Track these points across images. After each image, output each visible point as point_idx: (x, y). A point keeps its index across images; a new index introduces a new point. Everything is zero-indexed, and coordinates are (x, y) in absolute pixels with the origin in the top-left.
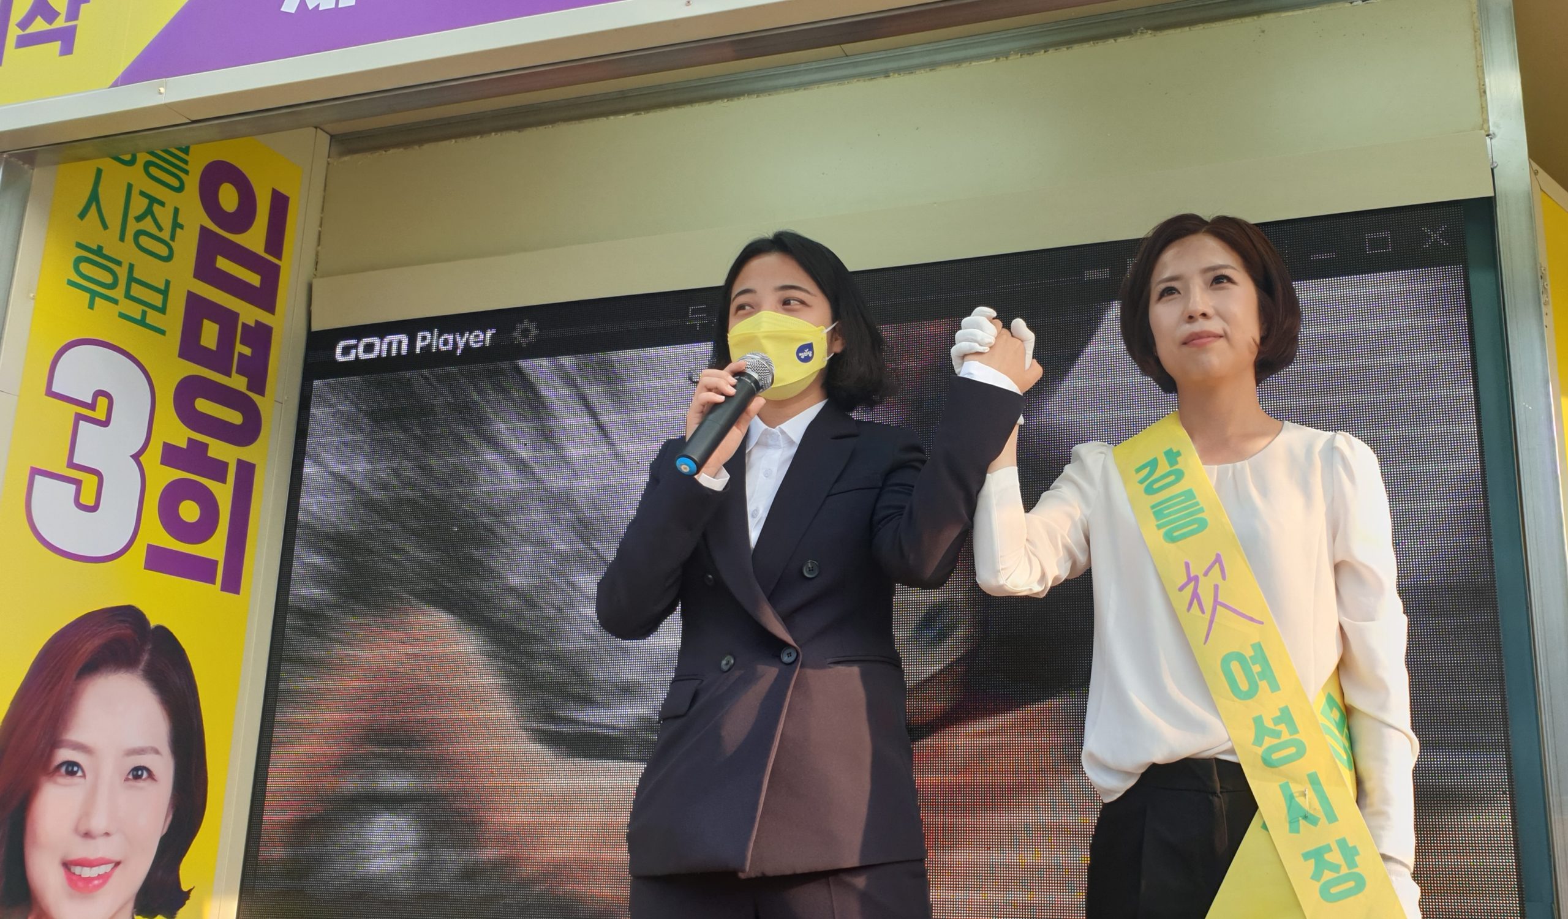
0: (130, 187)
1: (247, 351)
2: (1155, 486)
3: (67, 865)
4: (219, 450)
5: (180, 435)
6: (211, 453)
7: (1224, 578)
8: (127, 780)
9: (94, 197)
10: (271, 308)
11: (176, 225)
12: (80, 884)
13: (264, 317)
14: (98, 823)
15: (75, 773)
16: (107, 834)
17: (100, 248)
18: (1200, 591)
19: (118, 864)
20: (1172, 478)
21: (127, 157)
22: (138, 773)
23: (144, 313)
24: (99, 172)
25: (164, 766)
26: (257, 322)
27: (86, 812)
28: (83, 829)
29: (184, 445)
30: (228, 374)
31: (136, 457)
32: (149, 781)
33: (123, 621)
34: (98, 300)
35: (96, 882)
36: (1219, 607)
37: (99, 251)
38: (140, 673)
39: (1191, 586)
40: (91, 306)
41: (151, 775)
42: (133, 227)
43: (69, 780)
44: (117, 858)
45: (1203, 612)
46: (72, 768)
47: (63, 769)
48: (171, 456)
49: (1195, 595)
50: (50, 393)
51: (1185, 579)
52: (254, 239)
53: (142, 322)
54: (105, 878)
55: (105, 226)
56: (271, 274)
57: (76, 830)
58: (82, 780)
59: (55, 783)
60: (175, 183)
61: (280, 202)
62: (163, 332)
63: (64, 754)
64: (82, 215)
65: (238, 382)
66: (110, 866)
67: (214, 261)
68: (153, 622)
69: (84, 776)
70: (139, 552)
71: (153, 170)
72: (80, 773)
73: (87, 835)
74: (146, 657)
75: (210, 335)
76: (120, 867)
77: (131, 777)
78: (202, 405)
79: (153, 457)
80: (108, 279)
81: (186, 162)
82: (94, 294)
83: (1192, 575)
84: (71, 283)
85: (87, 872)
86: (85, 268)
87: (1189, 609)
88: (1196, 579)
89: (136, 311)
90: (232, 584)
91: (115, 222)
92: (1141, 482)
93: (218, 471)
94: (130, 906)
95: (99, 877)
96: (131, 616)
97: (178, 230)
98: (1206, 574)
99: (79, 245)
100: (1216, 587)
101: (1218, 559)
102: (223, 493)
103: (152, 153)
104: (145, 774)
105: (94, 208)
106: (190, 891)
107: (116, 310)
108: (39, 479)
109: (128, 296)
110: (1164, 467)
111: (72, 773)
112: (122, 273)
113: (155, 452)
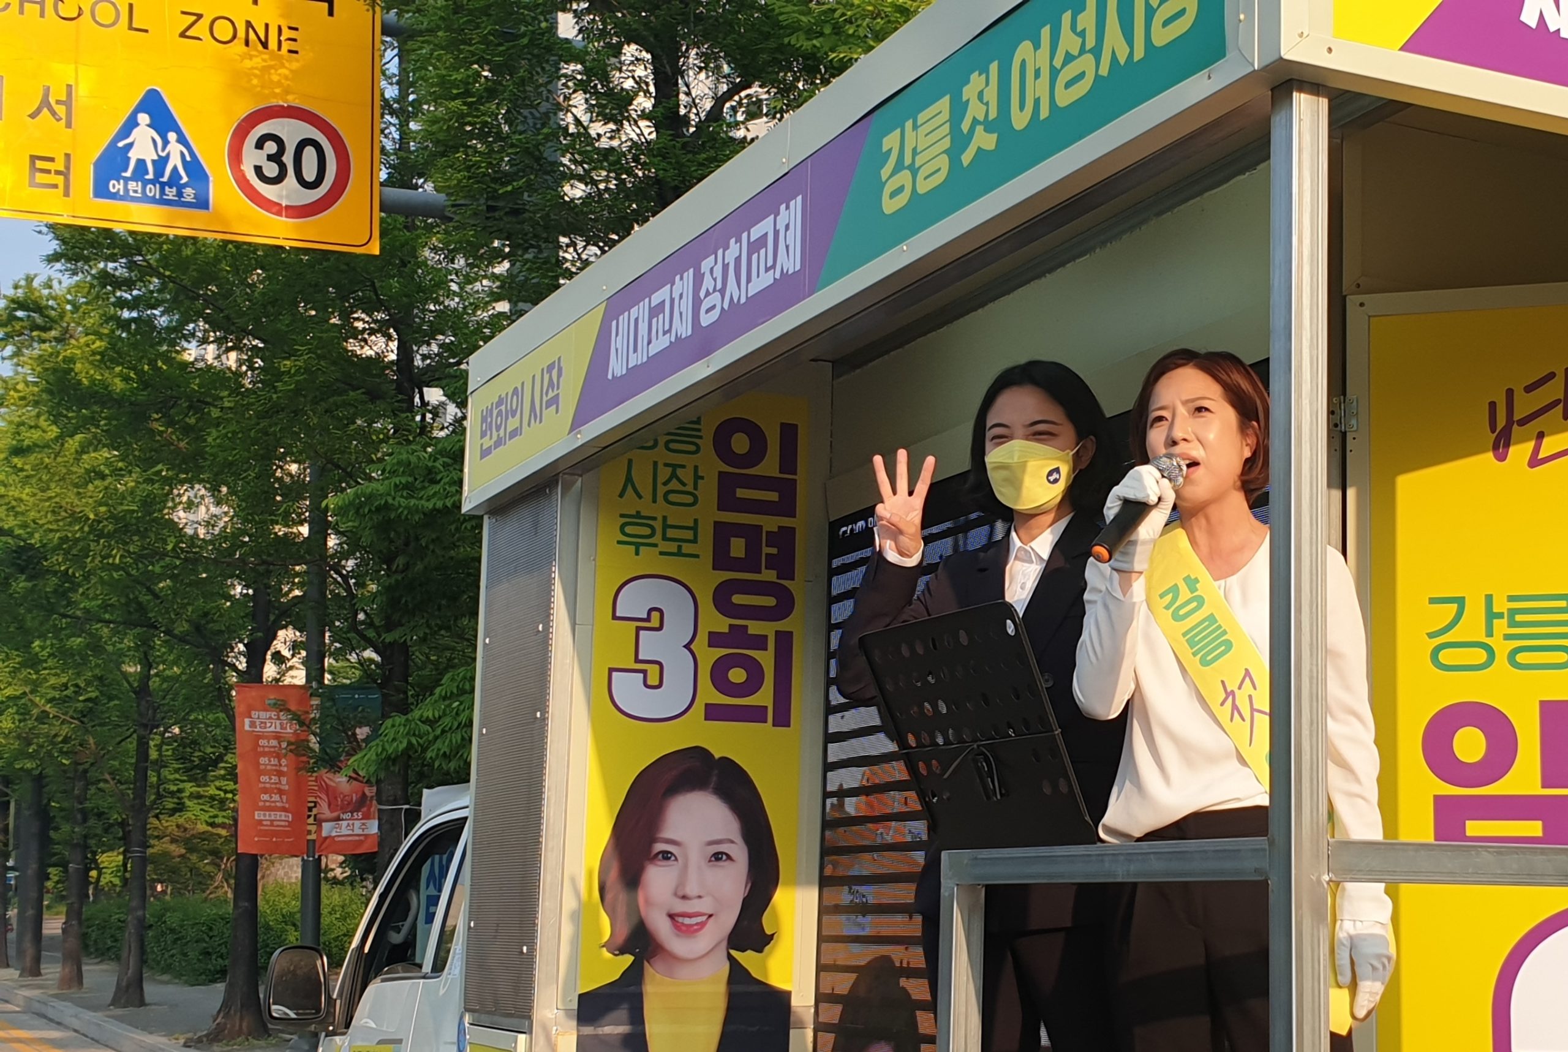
0: (655, 464)
1: (774, 551)
2: (1181, 612)
3: (672, 916)
4: (755, 627)
5: (722, 624)
6: (751, 631)
7: (1255, 688)
8: (710, 861)
9: (629, 479)
10: (793, 515)
11: (697, 477)
12: (684, 928)
13: (786, 522)
14: (691, 889)
15: (670, 858)
16: (700, 897)
17: (638, 512)
18: (1238, 703)
19: (710, 916)
21: (651, 443)
22: (717, 857)
23: (680, 547)
24: (630, 461)
25: (739, 852)
26: (779, 527)
27: (682, 882)
28: (681, 893)
29: (726, 630)
30: (760, 572)
31: (687, 646)
32: (728, 863)
33: (691, 757)
34: (642, 548)
35: (696, 927)
36: (1256, 714)
37: (638, 515)
38: (710, 790)
39: (1230, 699)
40: (637, 554)
41: (729, 857)
42: (661, 490)
43: (665, 863)
44: (711, 913)
45: (1243, 720)
46: (666, 856)
47: (660, 856)
48: (715, 640)
49: (1235, 707)
50: (615, 617)
51: (1224, 696)
52: (769, 467)
53: (679, 553)
54: (702, 925)
55: (640, 497)
56: (787, 490)
57: (675, 894)
58: (675, 863)
59: (656, 864)
60: (692, 448)
61: (789, 433)
62: (697, 556)
64: (621, 495)
65: (769, 575)
66: (704, 918)
67: (735, 493)
69: (676, 859)
70: (699, 709)
71: (672, 446)
72: (673, 858)
73: (684, 897)
74: (714, 779)
75: (738, 547)
76: (713, 918)
77: (713, 859)
78: (737, 599)
79: (701, 644)
80: (648, 531)
81: (699, 430)
82: (637, 546)
83: (1229, 690)
84: (619, 542)
85: (687, 921)
86: (628, 529)
87: (1232, 720)
88: (1233, 693)
89: (672, 547)
90: (782, 719)
91: (647, 494)
92: (1167, 608)
93: (760, 643)
94: (724, 944)
95: (697, 924)
96: (699, 753)
97: (700, 481)
98: (1240, 688)
99: (622, 516)
100: (1250, 697)
101: (1247, 673)
102: (766, 659)
103: (670, 433)
104: (724, 857)
105: (630, 487)
106: (773, 935)
107: (657, 550)
108: (615, 674)
109: (665, 538)
111: (668, 859)
112: (658, 525)
113: (703, 638)
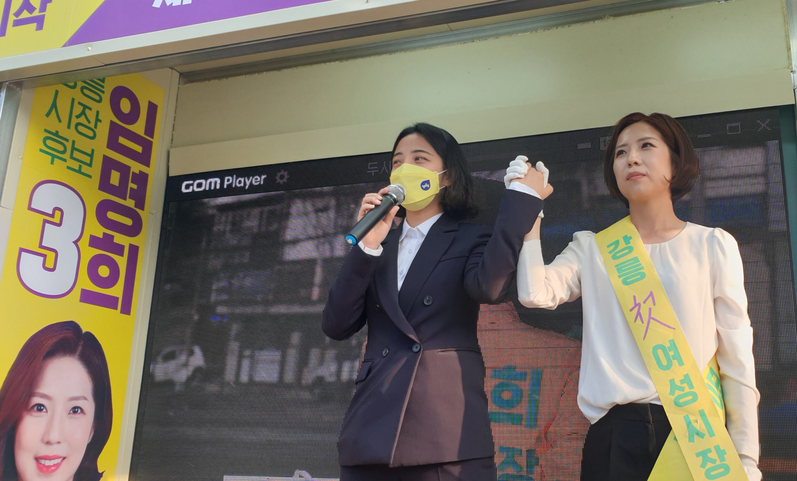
0: (73, 100)
1: (135, 186)
2: (618, 255)
3: (37, 459)
4: (119, 239)
5: (99, 231)
6: (116, 240)
7: (654, 304)
8: (70, 413)
9: (54, 105)
10: (147, 164)
11: (98, 120)
12: (44, 469)
13: (144, 169)
14: (54, 436)
15: (42, 410)
16: (59, 443)
17: (57, 132)
18: (641, 311)
19: (64, 458)
20: (627, 251)
21: (72, 84)
22: (75, 410)
23: (80, 167)
24: (57, 92)
25: (89, 407)
26: (140, 171)
27: (48, 431)
28: (46, 440)
29: (101, 236)
30: (125, 199)
31: (76, 242)
32: (81, 415)
33: (67, 329)
34: (56, 159)
35: (53, 468)
36: (651, 320)
37: (57, 134)
38: (77, 357)
39: (637, 308)
40: (52, 163)
41: (82, 411)
42: (74, 121)
43: (39, 414)
44: (64, 455)
45: (643, 323)
46: (40, 408)
47: (36, 408)
48: (94, 242)
49: (639, 314)
50: (30, 208)
51: (633, 305)
52: (139, 128)
53: (79, 171)
54: (57, 466)
55: (60, 121)
56: (148, 146)
57: (42, 440)
58: (45, 414)
59: (31, 415)
60: (97, 98)
61: (153, 108)
62: (90, 177)
63: (36, 400)
64: (48, 115)
65: (130, 203)
66: (60, 460)
67: (118, 139)
68: (84, 330)
69: (47, 412)
70: (77, 292)
71: (86, 91)
72: (44, 410)
73: (48, 443)
74: (80, 348)
75: (115, 178)
76: (66, 460)
77: (72, 412)
78: (111, 215)
79: (85, 242)
80: (61, 148)
81: (103, 87)
82: (54, 157)
83: (637, 302)
84: (41, 150)
85: (48, 463)
86: (49, 142)
87: (635, 321)
88: (639, 305)
89: (76, 165)
90: (126, 310)
91: (65, 119)
92: (610, 253)
93: (119, 249)
95: (54, 465)
96: (72, 326)
97: (99, 123)
98: (644, 302)
99: (46, 131)
100: (650, 309)
101: (651, 294)
102: (122, 262)
103: (85, 82)
104: (79, 411)
105: (54, 110)
106: (103, 472)
107: (65, 164)
108: (23, 254)
109: (72, 157)
110: (622, 245)
111: (40, 410)
112: (69, 145)
113: (86, 240)
